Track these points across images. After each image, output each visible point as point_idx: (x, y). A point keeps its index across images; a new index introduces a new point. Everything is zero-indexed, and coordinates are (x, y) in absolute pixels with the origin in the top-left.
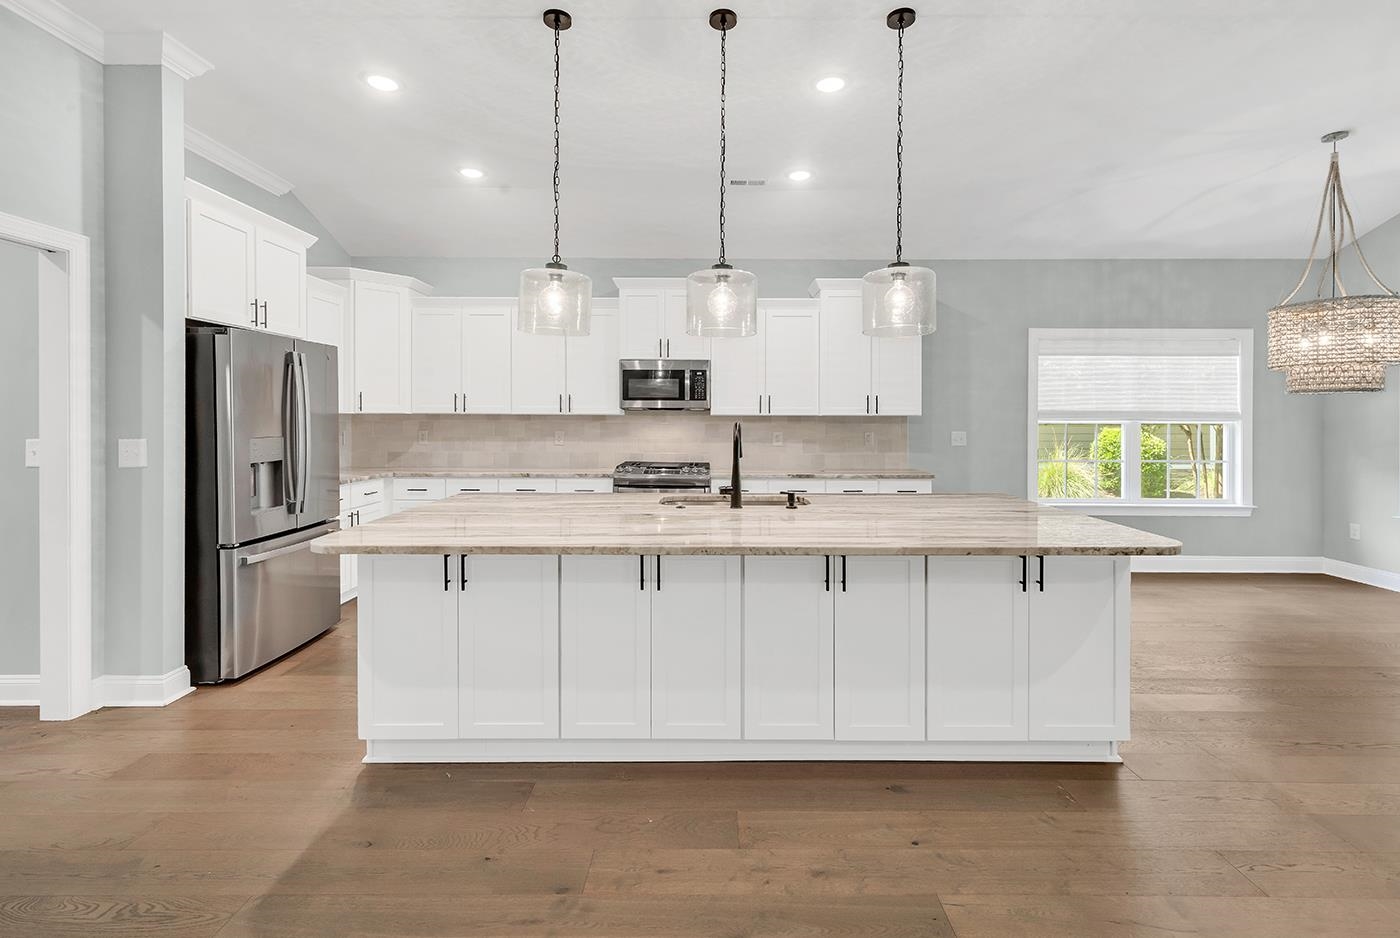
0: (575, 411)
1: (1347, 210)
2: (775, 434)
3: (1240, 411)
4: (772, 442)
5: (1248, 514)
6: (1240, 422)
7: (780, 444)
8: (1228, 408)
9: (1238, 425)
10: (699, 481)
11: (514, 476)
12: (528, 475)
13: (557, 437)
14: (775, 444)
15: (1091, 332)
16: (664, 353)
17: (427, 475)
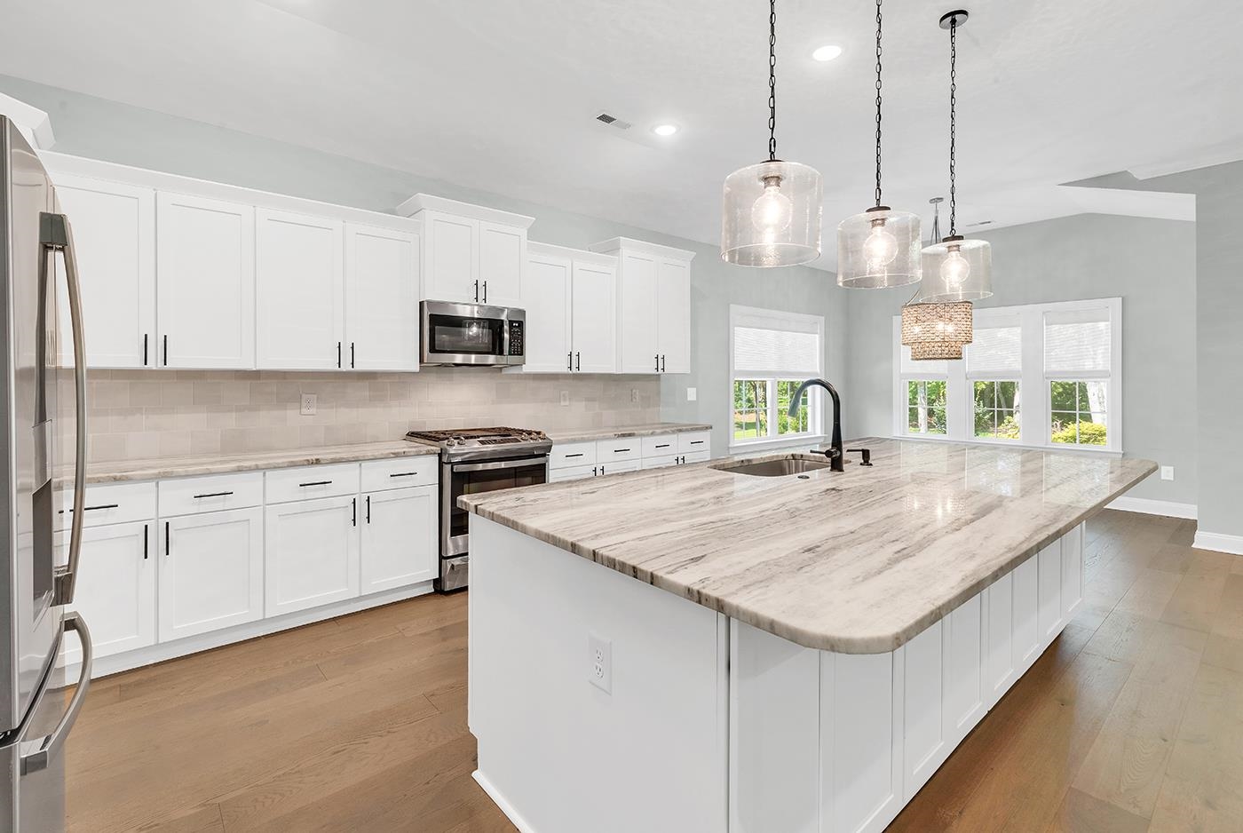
0: (361, 366)
2: (563, 392)
3: (819, 371)
4: (560, 402)
7: (567, 403)
10: (536, 448)
11: (293, 465)
12: (318, 462)
13: (304, 404)
14: (562, 403)
16: (481, 296)
17: (115, 479)
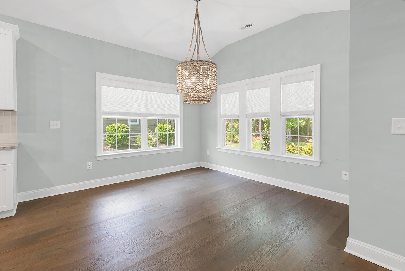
1: (201, 29)
3: (179, 115)
5: (182, 150)
6: (180, 118)
8: (175, 113)
9: (179, 119)
15: (126, 78)
